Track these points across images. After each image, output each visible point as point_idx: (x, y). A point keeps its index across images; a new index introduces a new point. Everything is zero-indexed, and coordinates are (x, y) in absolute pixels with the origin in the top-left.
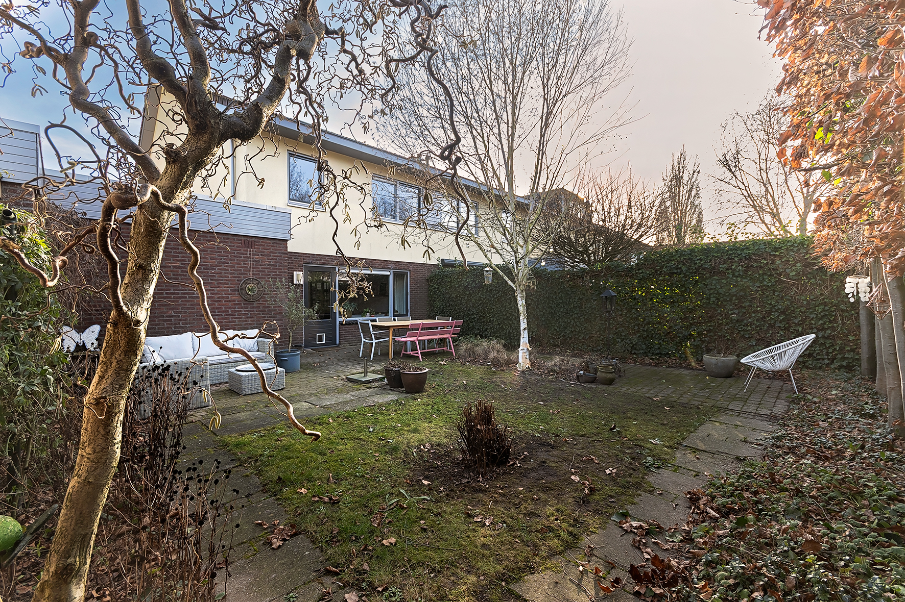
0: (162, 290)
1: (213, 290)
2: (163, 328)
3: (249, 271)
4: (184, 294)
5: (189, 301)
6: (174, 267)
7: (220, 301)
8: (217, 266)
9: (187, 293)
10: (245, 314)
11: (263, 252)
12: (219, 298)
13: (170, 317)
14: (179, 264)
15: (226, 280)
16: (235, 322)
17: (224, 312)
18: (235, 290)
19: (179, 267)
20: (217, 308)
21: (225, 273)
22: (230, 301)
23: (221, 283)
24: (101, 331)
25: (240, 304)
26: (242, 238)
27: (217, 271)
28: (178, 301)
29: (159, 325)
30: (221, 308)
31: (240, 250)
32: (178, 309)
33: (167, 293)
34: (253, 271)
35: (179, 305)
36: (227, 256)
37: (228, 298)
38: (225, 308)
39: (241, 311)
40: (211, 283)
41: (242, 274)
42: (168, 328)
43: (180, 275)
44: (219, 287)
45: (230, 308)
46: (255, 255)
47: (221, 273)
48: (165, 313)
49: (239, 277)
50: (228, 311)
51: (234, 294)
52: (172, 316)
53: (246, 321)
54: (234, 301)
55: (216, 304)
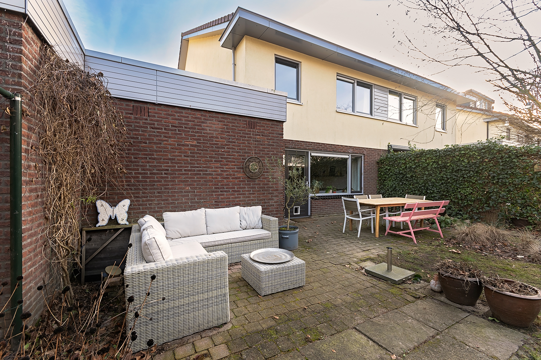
0: (181, 167)
1: (223, 168)
2: (181, 203)
3: (252, 150)
4: (199, 171)
5: (202, 178)
6: (192, 145)
7: (228, 178)
8: (226, 145)
9: (201, 171)
10: (248, 191)
11: (264, 133)
12: (227, 175)
13: (187, 192)
14: (195, 143)
15: (233, 158)
16: (240, 198)
17: (231, 188)
18: (240, 168)
19: (195, 146)
20: (226, 185)
21: (232, 152)
22: (236, 178)
23: (229, 161)
24: (130, 205)
25: (244, 181)
26: (248, 120)
27: (226, 150)
28: (194, 178)
29: (178, 200)
30: (228, 185)
31: (245, 130)
32: (194, 185)
33: (185, 170)
34: (255, 150)
35: (195, 181)
36: (234, 136)
37: (234, 175)
38: (233, 185)
39: (245, 188)
40: (221, 161)
41: (246, 153)
42: (186, 203)
43: (197, 153)
44: (227, 165)
45: (236, 185)
46: (257, 135)
47: (229, 152)
48: (184, 189)
49: (244, 156)
50: (234, 188)
51: (240, 172)
52: (189, 192)
53: (249, 197)
54: (239, 178)
55: (225, 180)
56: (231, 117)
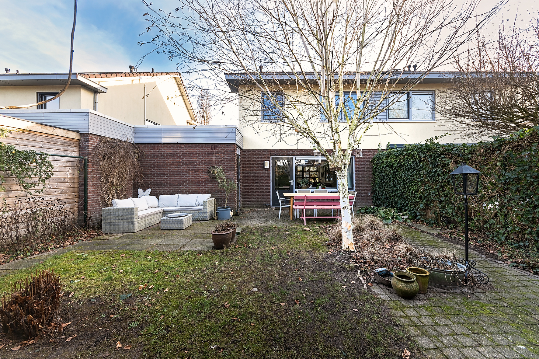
0: (174, 173)
1: (196, 173)
2: (174, 191)
3: (213, 162)
4: (183, 175)
5: (185, 178)
6: (179, 162)
7: (199, 178)
8: (198, 160)
9: (184, 175)
10: (211, 186)
11: (221, 151)
12: (198, 177)
13: (177, 186)
14: (181, 160)
15: (202, 167)
16: (206, 189)
17: (200, 184)
18: (206, 173)
19: (181, 162)
20: (198, 182)
21: (201, 164)
22: (203, 178)
23: (199, 169)
24: (151, 191)
25: (209, 180)
26: (210, 145)
27: (197, 163)
28: (180, 179)
29: (172, 189)
30: (199, 182)
31: (209, 151)
32: (180, 182)
33: (176, 175)
34: (215, 162)
35: (181, 180)
36: (203, 155)
37: (202, 176)
38: (201, 182)
39: (209, 184)
40: (195, 169)
41: (210, 164)
42: (176, 191)
43: (182, 166)
44: (198, 171)
45: (204, 182)
46: (216, 153)
47: (199, 164)
48: (175, 184)
49: (208, 166)
50: (203, 184)
51: (206, 175)
52: (178, 186)
53: (211, 189)
54: (205, 178)
55: (197, 180)
56: (200, 145)
